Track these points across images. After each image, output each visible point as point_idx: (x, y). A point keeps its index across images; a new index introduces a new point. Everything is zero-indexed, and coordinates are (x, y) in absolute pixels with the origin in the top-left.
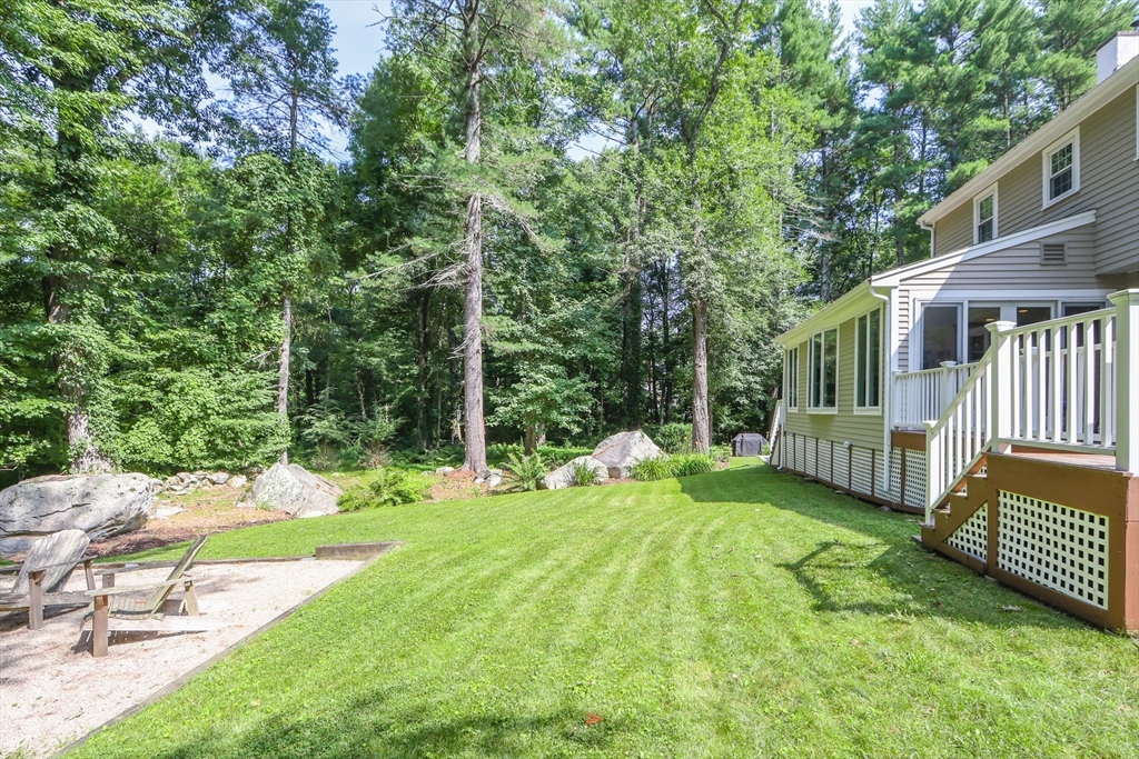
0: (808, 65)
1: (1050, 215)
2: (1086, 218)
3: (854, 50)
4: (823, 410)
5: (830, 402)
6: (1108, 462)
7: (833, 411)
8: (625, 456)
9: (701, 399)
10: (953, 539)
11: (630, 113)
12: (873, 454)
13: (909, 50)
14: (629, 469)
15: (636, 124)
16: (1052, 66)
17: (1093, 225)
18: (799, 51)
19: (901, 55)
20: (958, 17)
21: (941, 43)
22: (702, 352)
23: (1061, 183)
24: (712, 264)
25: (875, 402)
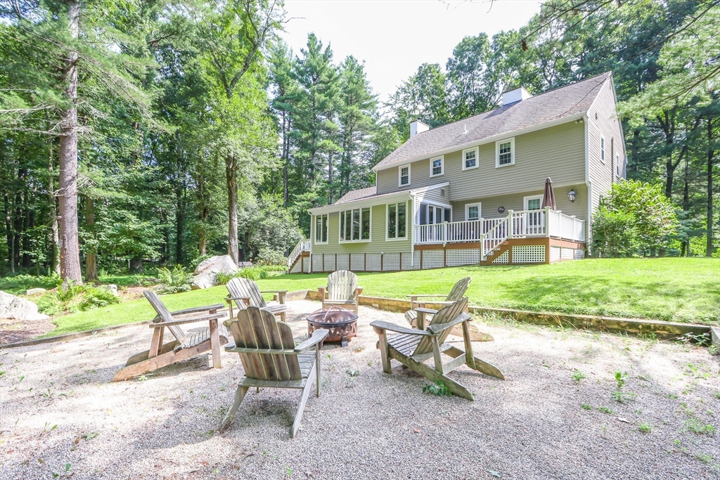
1: (433, 180)
2: (447, 184)
4: (360, 241)
5: (366, 237)
7: (369, 241)
10: (495, 261)
12: (401, 255)
17: (449, 186)
21: (311, 79)
23: (437, 171)
25: (401, 235)
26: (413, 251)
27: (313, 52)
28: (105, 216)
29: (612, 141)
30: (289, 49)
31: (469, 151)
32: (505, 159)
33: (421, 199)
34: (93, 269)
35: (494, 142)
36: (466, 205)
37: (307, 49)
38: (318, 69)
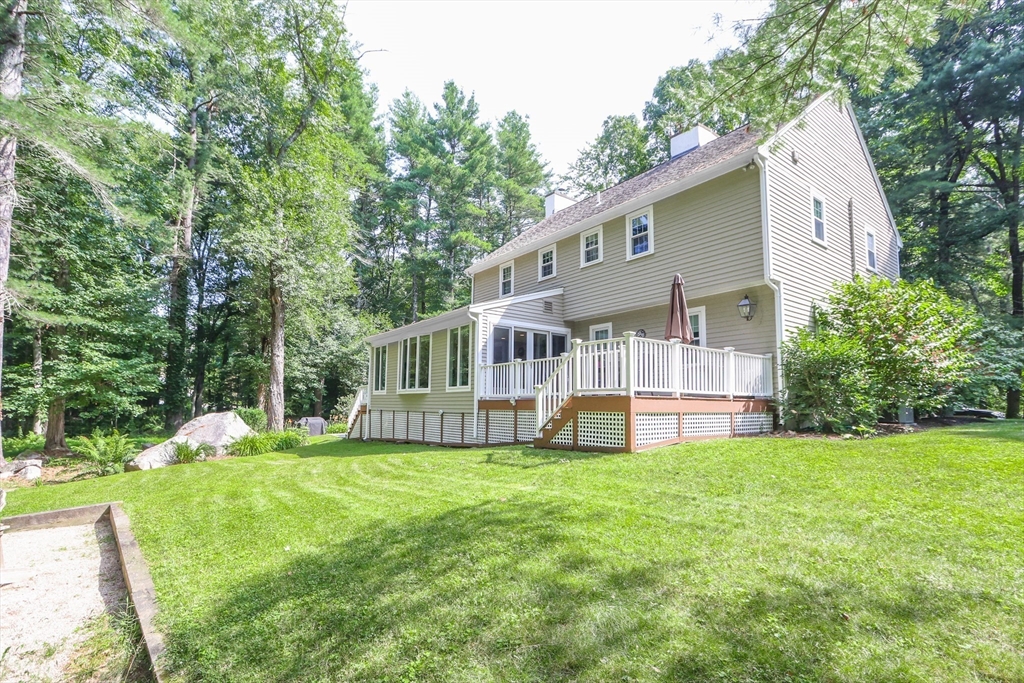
0: (361, 126)
1: (542, 286)
2: (559, 291)
3: (388, 126)
4: (417, 390)
5: (424, 384)
6: (623, 393)
7: (427, 390)
8: (220, 435)
9: (278, 385)
10: (554, 440)
11: (190, 103)
12: (463, 417)
13: (429, 144)
14: (226, 447)
15: (194, 115)
16: (507, 186)
17: (562, 295)
18: (354, 112)
19: (423, 144)
20: (460, 133)
21: (447, 146)
22: (280, 342)
23: (547, 270)
24: (301, 270)
25: (465, 383)
26: (476, 411)
27: (451, 109)
28: (61, 352)
29: (850, 205)
30: (422, 107)
31: (590, 233)
32: (640, 243)
33: (496, 319)
34: (57, 430)
35: (624, 217)
36: (591, 327)
37: (443, 104)
38: (455, 130)
